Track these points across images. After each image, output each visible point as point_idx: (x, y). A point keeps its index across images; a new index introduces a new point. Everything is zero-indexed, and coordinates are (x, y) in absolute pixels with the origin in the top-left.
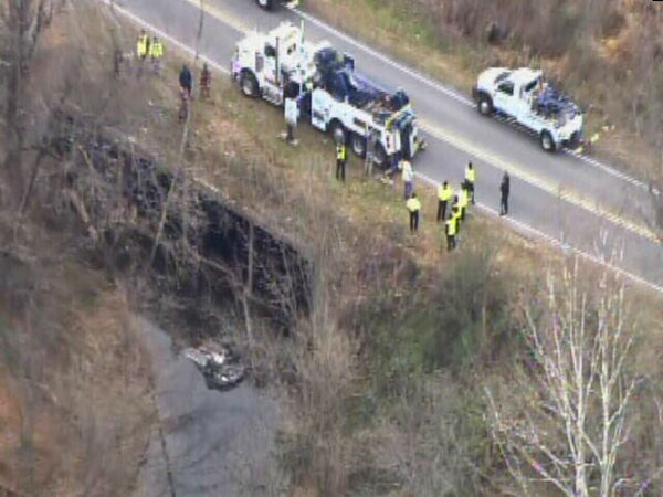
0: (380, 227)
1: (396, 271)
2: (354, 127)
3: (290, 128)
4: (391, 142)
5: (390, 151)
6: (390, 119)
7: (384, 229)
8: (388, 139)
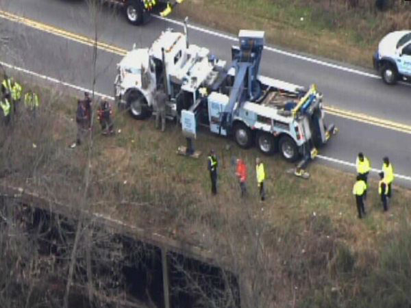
0: (302, 223)
1: (329, 265)
2: (258, 125)
3: (189, 140)
4: (301, 132)
5: (301, 142)
6: (296, 109)
7: (307, 223)
8: (297, 129)
